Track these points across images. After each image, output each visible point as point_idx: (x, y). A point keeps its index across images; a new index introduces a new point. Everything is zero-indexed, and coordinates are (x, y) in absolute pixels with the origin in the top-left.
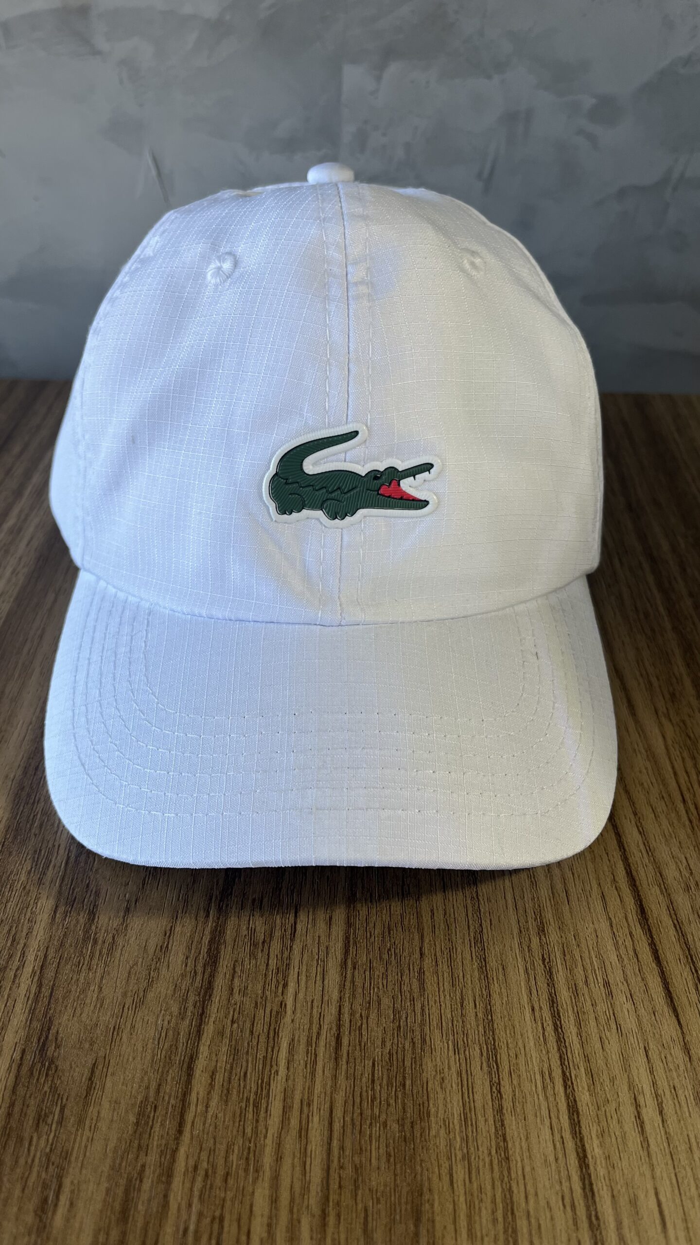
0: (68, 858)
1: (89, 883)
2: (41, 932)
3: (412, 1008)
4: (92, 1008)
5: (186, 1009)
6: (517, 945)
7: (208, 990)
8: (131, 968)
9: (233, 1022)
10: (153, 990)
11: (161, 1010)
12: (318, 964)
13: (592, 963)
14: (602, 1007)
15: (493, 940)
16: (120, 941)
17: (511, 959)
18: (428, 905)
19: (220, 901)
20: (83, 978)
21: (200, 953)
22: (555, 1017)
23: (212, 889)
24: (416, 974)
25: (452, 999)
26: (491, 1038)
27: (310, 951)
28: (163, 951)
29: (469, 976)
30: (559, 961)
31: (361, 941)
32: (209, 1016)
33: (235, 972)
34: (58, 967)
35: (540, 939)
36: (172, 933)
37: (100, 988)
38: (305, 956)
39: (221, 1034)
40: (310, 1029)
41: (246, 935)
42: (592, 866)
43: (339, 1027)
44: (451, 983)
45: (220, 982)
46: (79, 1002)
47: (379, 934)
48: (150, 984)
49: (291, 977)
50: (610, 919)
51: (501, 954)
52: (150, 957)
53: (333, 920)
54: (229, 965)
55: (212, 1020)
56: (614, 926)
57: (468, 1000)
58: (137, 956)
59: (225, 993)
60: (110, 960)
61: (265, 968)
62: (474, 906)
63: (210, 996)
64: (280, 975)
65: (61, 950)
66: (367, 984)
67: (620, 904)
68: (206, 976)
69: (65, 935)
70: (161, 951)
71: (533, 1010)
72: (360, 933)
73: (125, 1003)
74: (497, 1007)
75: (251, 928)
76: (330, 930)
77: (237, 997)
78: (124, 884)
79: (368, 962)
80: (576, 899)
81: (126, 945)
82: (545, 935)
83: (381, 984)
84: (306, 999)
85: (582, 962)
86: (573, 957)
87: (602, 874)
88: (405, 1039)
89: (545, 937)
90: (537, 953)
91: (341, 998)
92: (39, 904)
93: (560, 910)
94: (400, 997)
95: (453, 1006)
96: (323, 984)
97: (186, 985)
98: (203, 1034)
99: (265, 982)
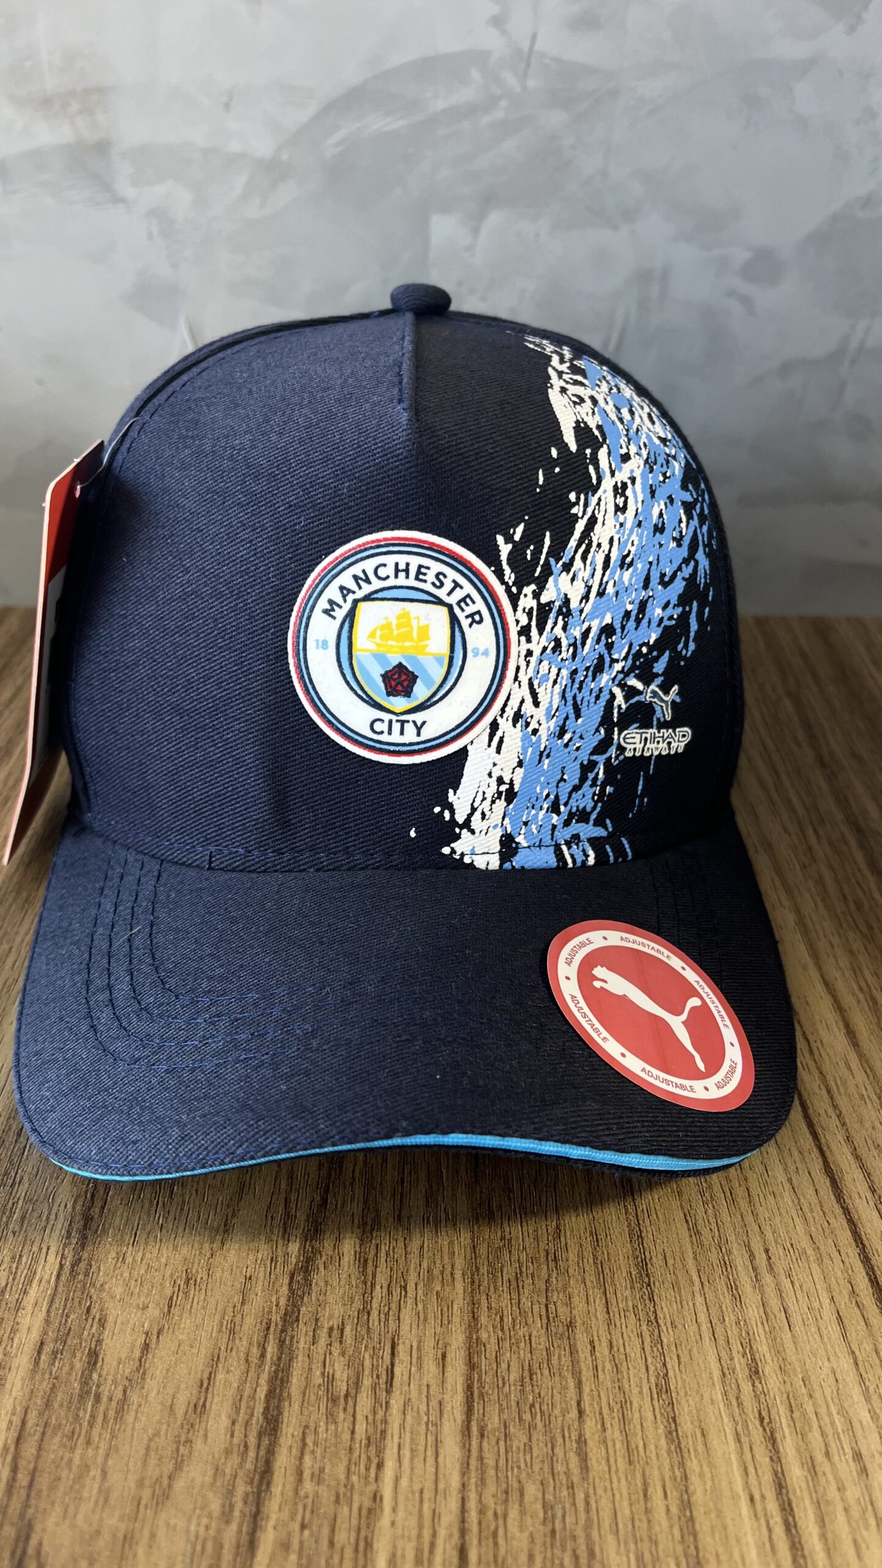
0: (61, 1266)
1: (90, 1307)
2: (18, 1384)
3: (571, 1500)
4: (91, 1504)
5: (232, 1506)
6: (720, 1396)
7: (265, 1473)
8: (150, 1440)
9: (303, 1527)
10: (183, 1475)
11: (195, 1508)
12: (428, 1429)
13: (833, 1423)
14: (853, 1492)
15: (685, 1388)
16: (134, 1397)
17: (713, 1419)
18: (585, 1334)
19: (282, 1331)
20: (78, 1457)
21: (252, 1415)
22: (784, 1509)
23: (270, 1312)
24: (574, 1442)
25: (630, 1483)
26: (692, 1547)
27: (415, 1409)
28: (198, 1413)
29: (652, 1447)
30: (784, 1421)
31: (490, 1392)
32: (268, 1517)
33: (304, 1444)
34: (42, 1440)
35: (753, 1385)
36: (212, 1383)
37: (104, 1473)
38: (409, 1418)
39: (285, 1546)
40: (419, 1536)
41: (320, 1385)
42: (819, 1271)
43: (463, 1532)
44: (627, 1460)
45: (283, 1460)
46: (73, 1495)
47: (515, 1380)
48: (178, 1466)
49: (388, 1452)
50: (853, 1352)
51: (698, 1410)
52: (179, 1423)
53: (448, 1359)
54: (296, 1433)
55: (271, 1523)
56: (860, 1364)
57: (654, 1485)
58: (159, 1422)
59: (291, 1479)
60: (120, 1428)
61: (349, 1437)
62: (652, 1335)
63: (269, 1484)
64: (373, 1449)
65: (47, 1413)
66: (502, 1462)
67: (865, 1328)
68: (262, 1452)
69: (53, 1388)
70: (195, 1413)
71: (752, 1499)
72: (487, 1380)
73: (141, 1498)
74: (699, 1497)
75: (328, 1373)
76: (443, 1374)
77: (308, 1486)
78: (141, 1306)
79: (502, 1425)
80: (800, 1322)
81: (143, 1403)
82: (759, 1378)
83: (522, 1461)
84: (411, 1487)
85: (819, 1421)
86: (804, 1414)
87: (834, 1282)
88: (564, 1549)
89: (761, 1383)
90: (751, 1409)
91: (463, 1485)
92: (16, 1341)
93: (778, 1340)
94: (552, 1481)
95: (632, 1497)
96: (437, 1462)
97: (232, 1467)
98: (258, 1548)
99: (350, 1460)
